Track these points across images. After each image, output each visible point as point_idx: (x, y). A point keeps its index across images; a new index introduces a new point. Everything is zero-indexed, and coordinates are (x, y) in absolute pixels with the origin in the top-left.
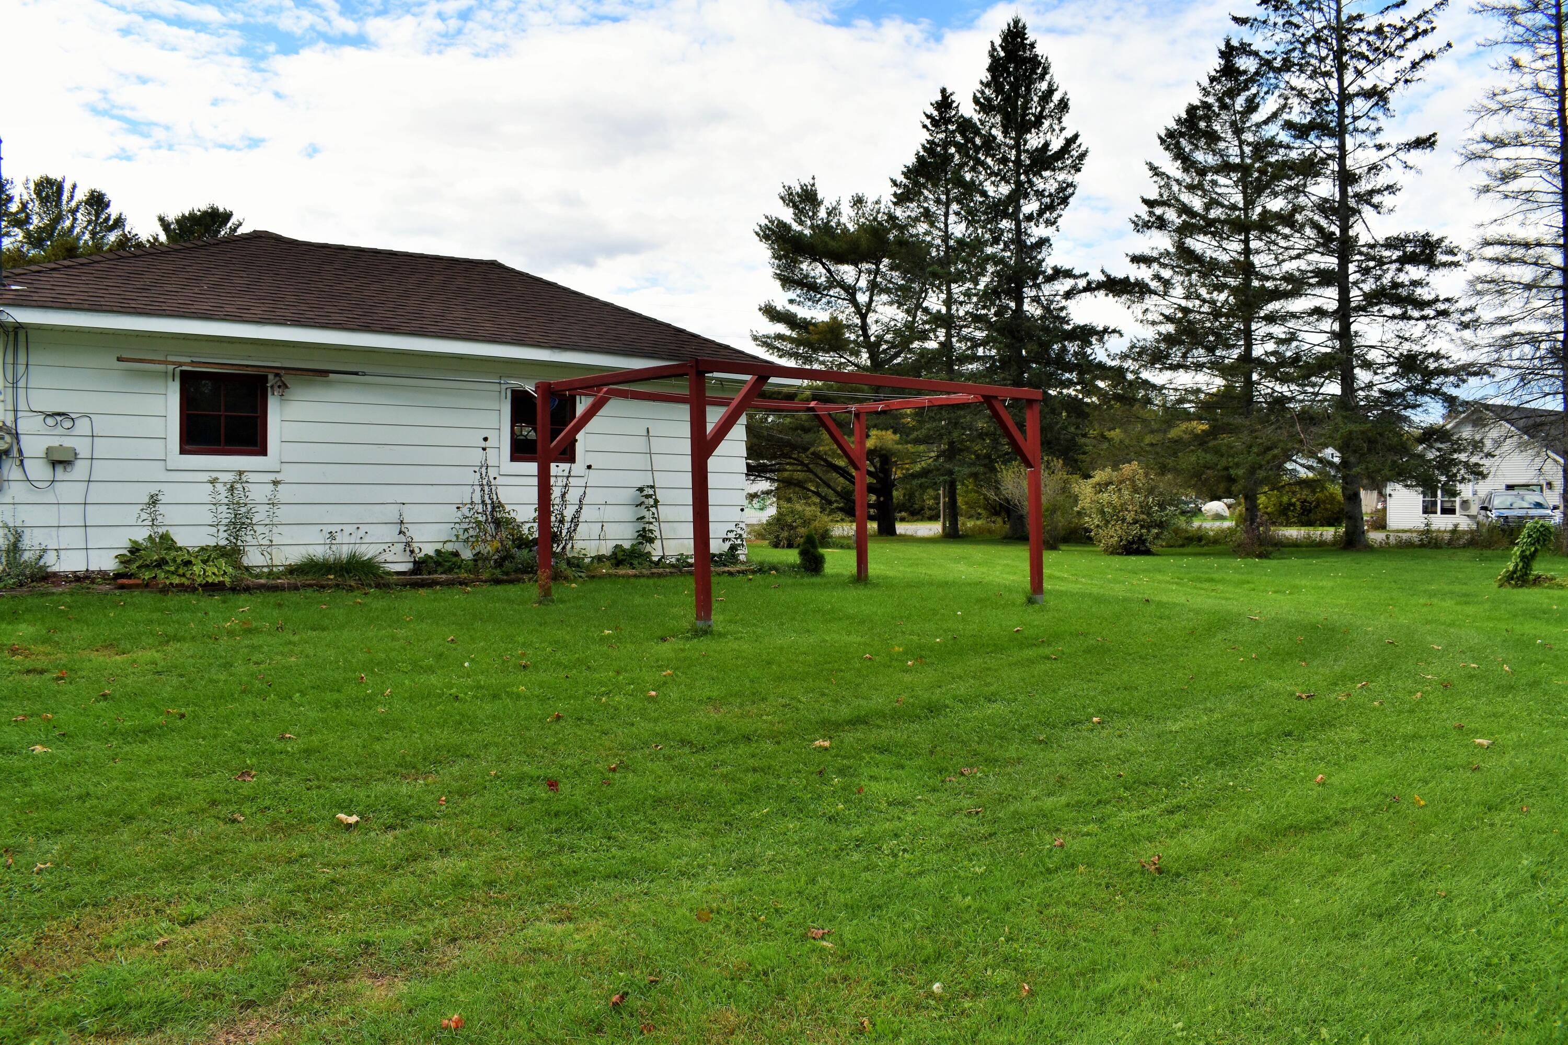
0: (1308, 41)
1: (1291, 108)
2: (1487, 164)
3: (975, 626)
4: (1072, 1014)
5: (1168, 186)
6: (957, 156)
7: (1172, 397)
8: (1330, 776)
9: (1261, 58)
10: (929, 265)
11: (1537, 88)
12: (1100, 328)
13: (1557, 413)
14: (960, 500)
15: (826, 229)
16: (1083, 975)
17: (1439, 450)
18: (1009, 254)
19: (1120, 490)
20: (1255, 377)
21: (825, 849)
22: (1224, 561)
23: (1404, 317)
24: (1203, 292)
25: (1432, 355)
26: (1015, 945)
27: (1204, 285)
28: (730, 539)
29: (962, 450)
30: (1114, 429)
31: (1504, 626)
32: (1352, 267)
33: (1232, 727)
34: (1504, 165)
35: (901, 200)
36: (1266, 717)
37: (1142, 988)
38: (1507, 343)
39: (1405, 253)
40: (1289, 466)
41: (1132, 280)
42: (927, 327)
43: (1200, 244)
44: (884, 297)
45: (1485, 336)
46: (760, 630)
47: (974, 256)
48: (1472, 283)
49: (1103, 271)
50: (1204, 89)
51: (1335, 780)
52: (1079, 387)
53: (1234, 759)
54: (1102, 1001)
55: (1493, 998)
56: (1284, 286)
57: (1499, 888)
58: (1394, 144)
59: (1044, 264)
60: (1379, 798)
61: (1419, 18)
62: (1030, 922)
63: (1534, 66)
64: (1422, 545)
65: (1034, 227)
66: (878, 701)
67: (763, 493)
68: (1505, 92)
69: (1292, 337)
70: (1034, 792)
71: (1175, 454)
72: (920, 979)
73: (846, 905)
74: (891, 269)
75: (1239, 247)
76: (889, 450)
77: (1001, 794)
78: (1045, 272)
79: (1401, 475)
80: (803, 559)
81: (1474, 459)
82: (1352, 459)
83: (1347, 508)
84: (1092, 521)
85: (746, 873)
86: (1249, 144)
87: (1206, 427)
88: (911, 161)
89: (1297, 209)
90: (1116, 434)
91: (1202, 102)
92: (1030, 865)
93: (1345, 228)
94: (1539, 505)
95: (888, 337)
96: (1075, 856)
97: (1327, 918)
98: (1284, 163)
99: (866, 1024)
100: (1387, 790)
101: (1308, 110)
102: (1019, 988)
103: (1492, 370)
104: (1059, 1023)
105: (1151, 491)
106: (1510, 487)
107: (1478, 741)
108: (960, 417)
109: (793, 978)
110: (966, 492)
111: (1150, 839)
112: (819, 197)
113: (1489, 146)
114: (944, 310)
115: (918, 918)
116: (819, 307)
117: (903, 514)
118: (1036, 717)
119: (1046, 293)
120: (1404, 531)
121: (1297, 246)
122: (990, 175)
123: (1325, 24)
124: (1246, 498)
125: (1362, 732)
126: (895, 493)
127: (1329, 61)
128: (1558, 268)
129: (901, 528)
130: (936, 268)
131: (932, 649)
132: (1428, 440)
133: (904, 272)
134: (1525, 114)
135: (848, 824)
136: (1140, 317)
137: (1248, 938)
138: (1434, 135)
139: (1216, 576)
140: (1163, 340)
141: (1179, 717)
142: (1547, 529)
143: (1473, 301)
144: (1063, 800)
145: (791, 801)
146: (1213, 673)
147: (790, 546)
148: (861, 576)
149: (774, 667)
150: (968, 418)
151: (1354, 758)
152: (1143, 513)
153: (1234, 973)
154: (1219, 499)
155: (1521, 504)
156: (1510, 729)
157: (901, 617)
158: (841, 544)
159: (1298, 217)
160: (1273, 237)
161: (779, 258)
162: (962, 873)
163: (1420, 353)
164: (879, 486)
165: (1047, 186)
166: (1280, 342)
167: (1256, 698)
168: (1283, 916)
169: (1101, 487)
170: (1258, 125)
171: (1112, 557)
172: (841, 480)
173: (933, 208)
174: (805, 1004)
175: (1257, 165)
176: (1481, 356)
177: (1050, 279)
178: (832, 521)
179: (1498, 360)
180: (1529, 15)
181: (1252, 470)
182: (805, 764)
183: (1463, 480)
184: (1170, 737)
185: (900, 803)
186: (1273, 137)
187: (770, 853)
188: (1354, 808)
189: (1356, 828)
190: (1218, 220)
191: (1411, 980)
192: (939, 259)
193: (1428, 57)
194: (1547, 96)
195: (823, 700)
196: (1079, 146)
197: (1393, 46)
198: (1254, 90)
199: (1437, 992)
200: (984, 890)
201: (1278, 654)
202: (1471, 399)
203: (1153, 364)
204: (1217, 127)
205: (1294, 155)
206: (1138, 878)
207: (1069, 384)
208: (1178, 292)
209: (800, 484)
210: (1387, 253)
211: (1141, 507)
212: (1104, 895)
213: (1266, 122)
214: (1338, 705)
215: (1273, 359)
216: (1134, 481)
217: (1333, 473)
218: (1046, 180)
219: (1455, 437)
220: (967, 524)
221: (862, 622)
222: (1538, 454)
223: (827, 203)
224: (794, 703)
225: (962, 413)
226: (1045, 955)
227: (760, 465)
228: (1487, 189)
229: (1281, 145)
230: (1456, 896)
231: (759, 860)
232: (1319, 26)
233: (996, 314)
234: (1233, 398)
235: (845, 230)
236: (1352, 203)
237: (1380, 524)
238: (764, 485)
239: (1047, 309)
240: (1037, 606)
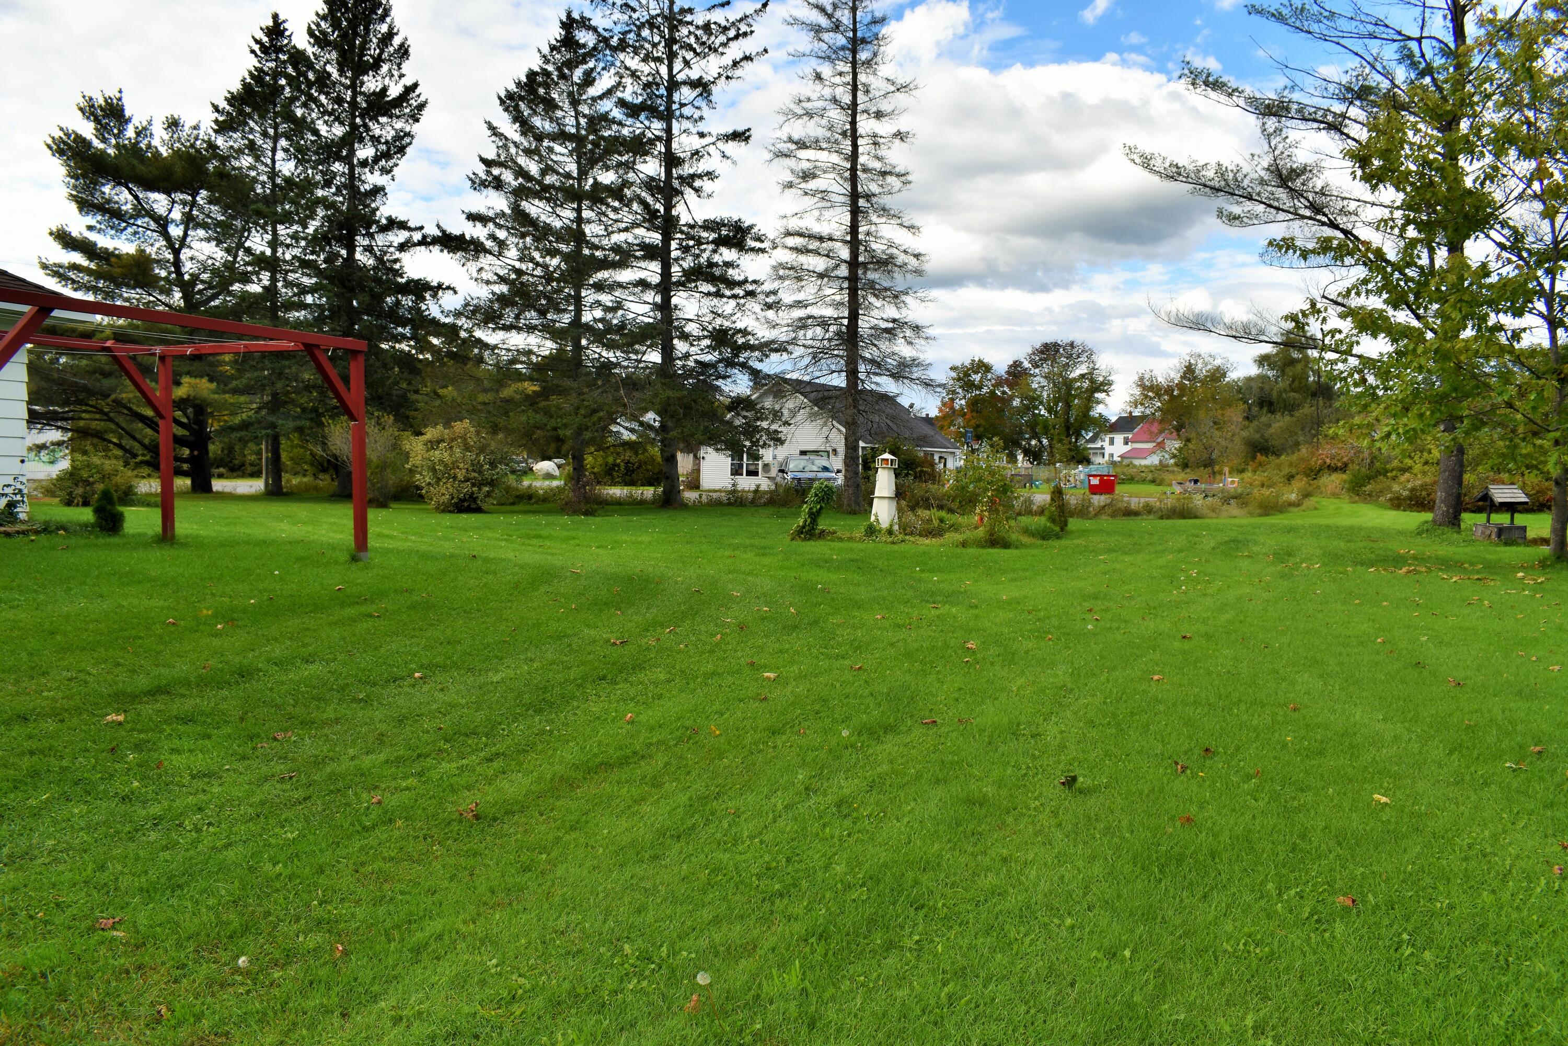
0: (643, 25)
1: (624, 87)
2: (791, 162)
3: (294, 586)
4: (386, 967)
5: (505, 147)
6: (288, 89)
7: (505, 357)
8: (639, 714)
9: (599, 35)
10: (253, 202)
11: (835, 100)
12: (435, 284)
13: (841, 389)
14: (284, 456)
15: (134, 150)
16: (398, 927)
17: (745, 417)
18: (341, 199)
19: (451, 448)
20: (584, 342)
21: (118, 832)
22: (551, 518)
23: (718, 295)
24: (537, 255)
25: (740, 331)
26: (329, 908)
27: (537, 249)
28: (6, 495)
29: (286, 403)
30: (446, 387)
31: (793, 574)
32: (674, 245)
33: (551, 675)
34: (805, 165)
35: (223, 128)
36: (583, 663)
37: (457, 932)
38: (802, 324)
39: (720, 235)
40: (614, 428)
41: (468, 237)
42: (249, 269)
43: (535, 208)
44: (201, 233)
45: (785, 317)
46: (42, 597)
47: (304, 197)
48: (775, 268)
49: (438, 226)
50: (544, 56)
51: (643, 718)
52: (412, 343)
53: (551, 704)
54: (417, 951)
55: (771, 898)
56: (612, 256)
57: (779, 802)
58: (714, 133)
59: (378, 213)
60: (680, 731)
61: (741, 20)
62: (346, 881)
63: (833, 80)
64: (729, 504)
65: (368, 174)
66: (182, 668)
67: (53, 444)
68: (809, 100)
69: (618, 306)
70: (351, 752)
71: (506, 414)
72: (225, 957)
73: (141, 890)
74: (210, 202)
75: (572, 215)
76: (205, 400)
77: (317, 756)
78: (379, 222)
79: (712, 440)
80: (98, 518)
81: (774, 427)
82: (670, 424)
83: (665, 469)
84: (423, 479)
85: (21, 868)
86: (585, 116)
87: (536, 388)
88: (236, 87)
89: (626, 184)
90: (449, 392)
91: (542, 69)
92: (346, 825)
93: (669, 207)
94: (825, 469)
95: (205, 276)
96: (393, 812)
97: (633, 843)
98: (616, 139)
99: (163, 1012)
100: (688, 723)
101: (639, 91)
102: (333, 949)
103: (790, 348)
104: (374, 978)
105: (482, 450)
106: (803, 453)
107: (766, 674)
108: (285, 367)
109: (77, 975)
110: (292, 447)
111: (469, 788)
112: (127, 113)
113: (793, 147)
114: (268, 252)
115: (223, 892)
116: (124, 237)
117: (222, 470)
118: (356, 676)
119: (380, 243)
120: (715, 491)
121: (625, 219)
122: (324, 113)
123: (658, 11)
124: (574, 458)
125: (669, 672)
126: (211, 448)
127: (661, 48)
128: (846, 262)
129: (218, 485)
130: (261, 206)
131: (244, 611)
132: (736, 408)
133: (224, 209)
134: (824, 122)
135: (145, 802)
136: (475, 275)
137: (560, 871)
138: (749, 130)
139: (544, 533)
140: (497, 300)
141: (500, 667)
142: (830, 489)
143: (775, 285)
144: (382, 757)
145: (76, 784)
146: (534, 625)
147: (86, 504)
148: (167, 535)
149: (58, 637)
150: (294, 369)
151: (660, 697)
152: (474, 471)
153: (546, 906)
154: (549, 459)
155: (810, 468)
156: (792, 662)
157: (211, 578)
158: (145, 502)
159: (628, 192)
160: (604, 208)
161: (76, 177)
162: (273, 841)
163: (731, 329)
164: (192, 439)
165: (383, 132)
166: (607, 309)
167: (574, 647)
168: (593, 847)
169: (433, 444)
170: (594, 99)
171: (443, 515)
172: (148, 431)
173: (260, 142)
174: (91, 1002)
175: (591, 137)
176: (781, 334)
177: (384, 229)
178: (137, 476)
179: (795, 338)
180: (831, 34)
181: (580, 431)
182: (94, 742)
183: (764, 446)
184: (492, 688)
185: (205, 775)
186: (607, 113)
187: (51, 842)
188: (659, 742)
189: (660, 760)
190: (552, 186)
191: (704, 892)
192: (265, 196)
193: (748, 58)
194: (842, 108)
195: (117, 671)
196: (419, 96)
197: (717, 42)
198: (591, 64)
199: (725, 899)
200: (297, 856)
201: (596, 604)
202: (772, 372)
203: (486, 323)
204: (555, 96)
205: (625, 132)
206: (455, 827)
207: (404, 337)
208: (512, 253)
209: (99, 435)
210: (705, 234)
211: (473, 465)
212: (422, 846)
213: (601, 97)
214: (648, 649)
215: (600, 326)
216: (465, 439)
217: (653, 436)
218: (382, 126)
219: (758, 407)
220: (291, 481)
221: (165, 585)
222: (825, 424)
223: (136, 121)
224: (82, 676)
225: (287, 363)
226: (360, 913)
227: (49, 412)
228: (790, 185)
229: (613, 121)
230: (744, 812)
231: (36, 852)
232: (653, 13)
233: (325, 261)
234: (562, 361)
235: (157, 154)
236: (676, 183)
237: (695, 485)
238: (53, 435)
239: (380, 260)
240: (361, 564)
